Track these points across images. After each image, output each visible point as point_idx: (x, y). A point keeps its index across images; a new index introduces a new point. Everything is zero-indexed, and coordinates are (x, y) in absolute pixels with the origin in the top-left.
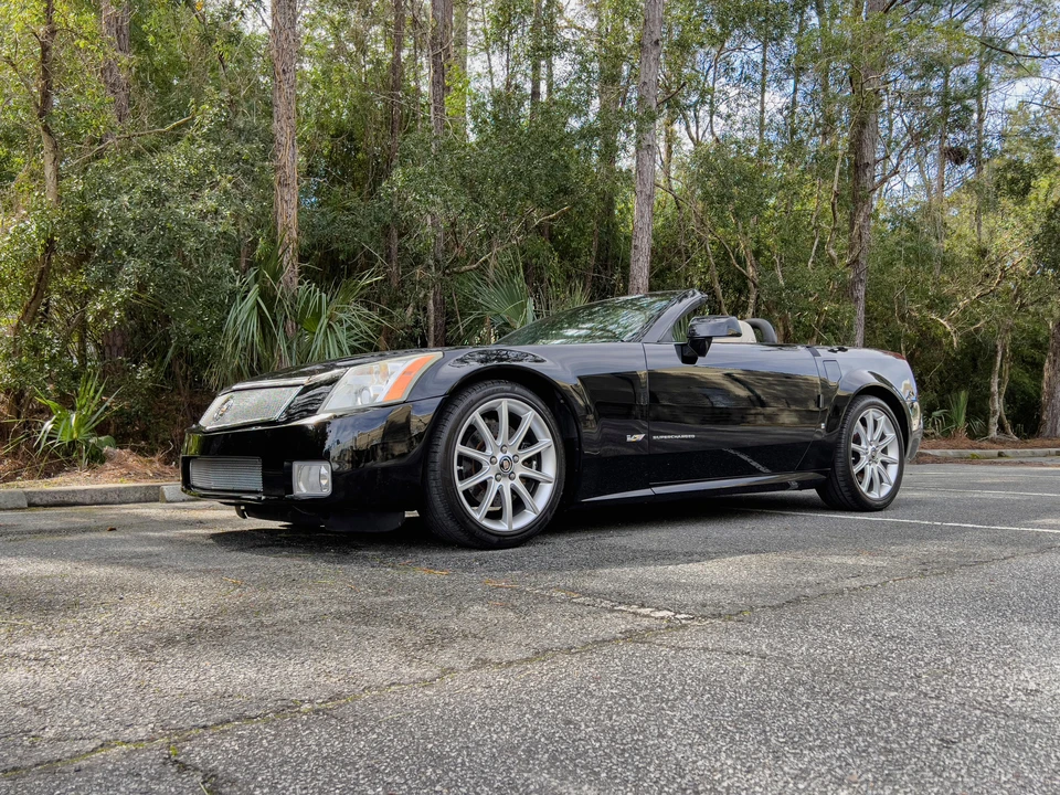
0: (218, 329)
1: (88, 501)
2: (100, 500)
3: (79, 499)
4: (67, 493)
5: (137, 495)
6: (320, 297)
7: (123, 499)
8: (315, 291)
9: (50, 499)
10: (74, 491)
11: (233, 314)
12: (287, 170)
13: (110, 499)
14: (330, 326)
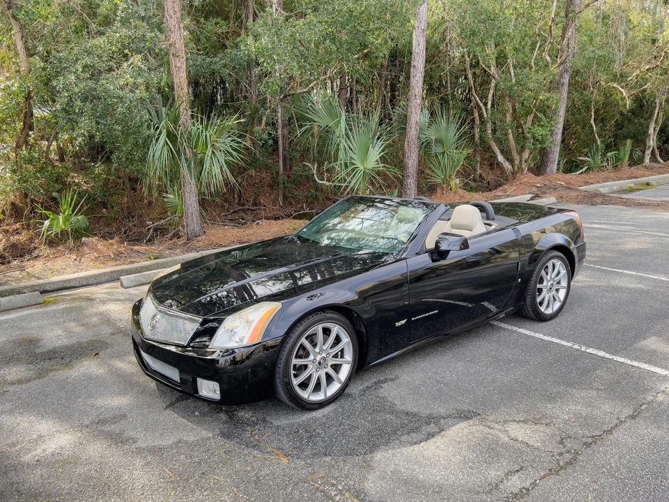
0: (143, 159)
1: (78, 285)
2: (85, 283)
3: (72, 284)
4: (65, 281)
5: (106, 278)
6: (206, 136)
7: (98, 281)
8: (202, 132)
9: (55, 287)
10: (68, 280)
11: (151, 153)
12: (177, 46)
13: (90, 282)
14: (213, 152)
